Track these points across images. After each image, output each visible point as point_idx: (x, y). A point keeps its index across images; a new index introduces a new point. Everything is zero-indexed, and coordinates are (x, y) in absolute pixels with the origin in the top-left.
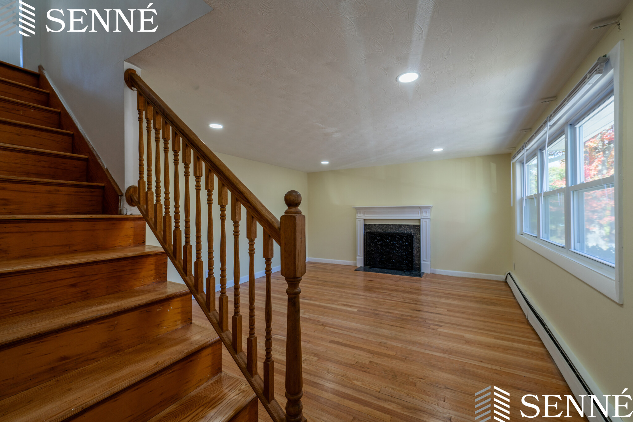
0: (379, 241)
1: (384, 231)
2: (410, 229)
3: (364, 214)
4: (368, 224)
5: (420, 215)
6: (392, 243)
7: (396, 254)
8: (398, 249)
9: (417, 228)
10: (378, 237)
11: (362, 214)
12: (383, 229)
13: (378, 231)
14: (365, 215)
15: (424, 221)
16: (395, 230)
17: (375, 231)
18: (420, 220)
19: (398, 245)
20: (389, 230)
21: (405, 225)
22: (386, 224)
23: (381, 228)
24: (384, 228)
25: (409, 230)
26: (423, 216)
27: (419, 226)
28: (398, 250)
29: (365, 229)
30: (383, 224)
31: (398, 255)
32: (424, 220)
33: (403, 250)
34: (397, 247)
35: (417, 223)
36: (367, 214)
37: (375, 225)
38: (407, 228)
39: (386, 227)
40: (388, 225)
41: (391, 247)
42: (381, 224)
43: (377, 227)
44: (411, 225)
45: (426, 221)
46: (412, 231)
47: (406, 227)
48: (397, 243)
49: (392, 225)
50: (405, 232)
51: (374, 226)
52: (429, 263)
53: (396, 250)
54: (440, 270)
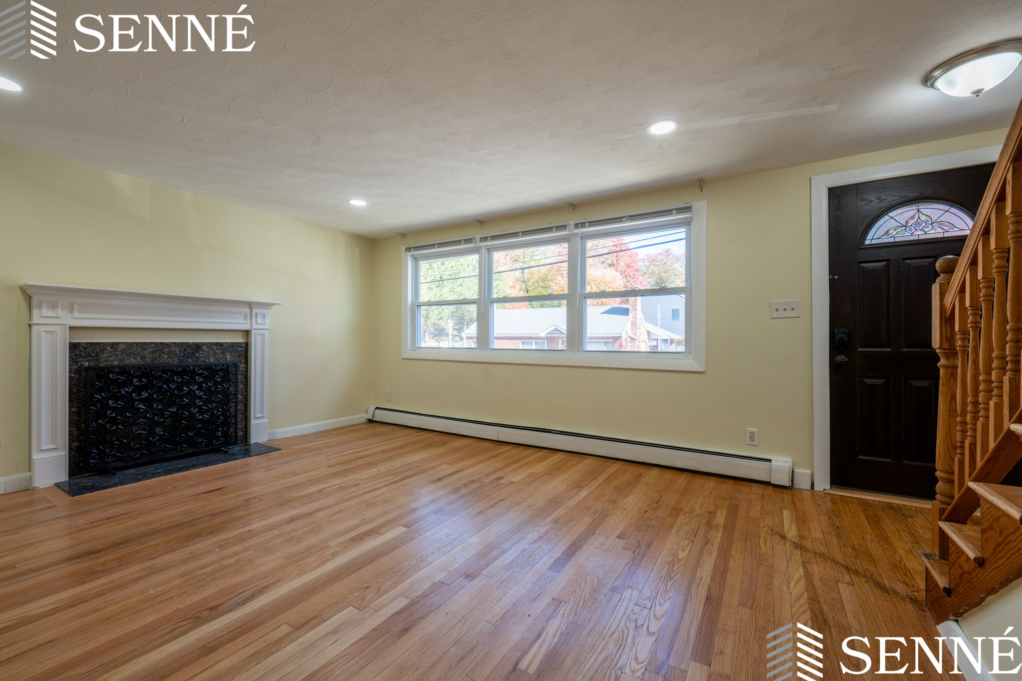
0: (138, 390)
1: (148, 360)
2: (222, 353)
3: (71, 310)
4: (87, 343)
5: (249, 321)
6: (185, 389)
7: (197, 415)
8: (201, 403)
9: (239, 349)
10: (135, 380)
11: (62, 309)
12: (143, 357)
13: (126, 362)
14: (76, 314)
15: (258, 334)
16: (184, 356)
17: (116, 363)
18: (247, 333)
19: (202, 393)
20: (165, 359)
21: (211, 343)
22: (154, 343)
23: (139, 355)
24: (146, 352)
25: (221, 355)
26: (256, 323)
27: (247, 345)
28: (201, 406)
29: (73, 360)
30: (144, 343)
31: (201, 417)
32: (258, 332)
33: (216, 402)
34: (200, 398)
35: (240, 339)
36: (80, 312)
37: (114, 345)
38: (217, 351)
39: (156, 351)
40: (162, 344)
41: (183, 401)
42: (137, 344)
43: (122, 352)
44: (227, 343)
45: (263, 335)
46: (228, 356)
47: (214, 348)
48: (200, 388)
49: (175, 343)
50: (212, 360)
51: (112, 348)
52: (266, 420)
53: (196, 406)
54: (282, 430)
